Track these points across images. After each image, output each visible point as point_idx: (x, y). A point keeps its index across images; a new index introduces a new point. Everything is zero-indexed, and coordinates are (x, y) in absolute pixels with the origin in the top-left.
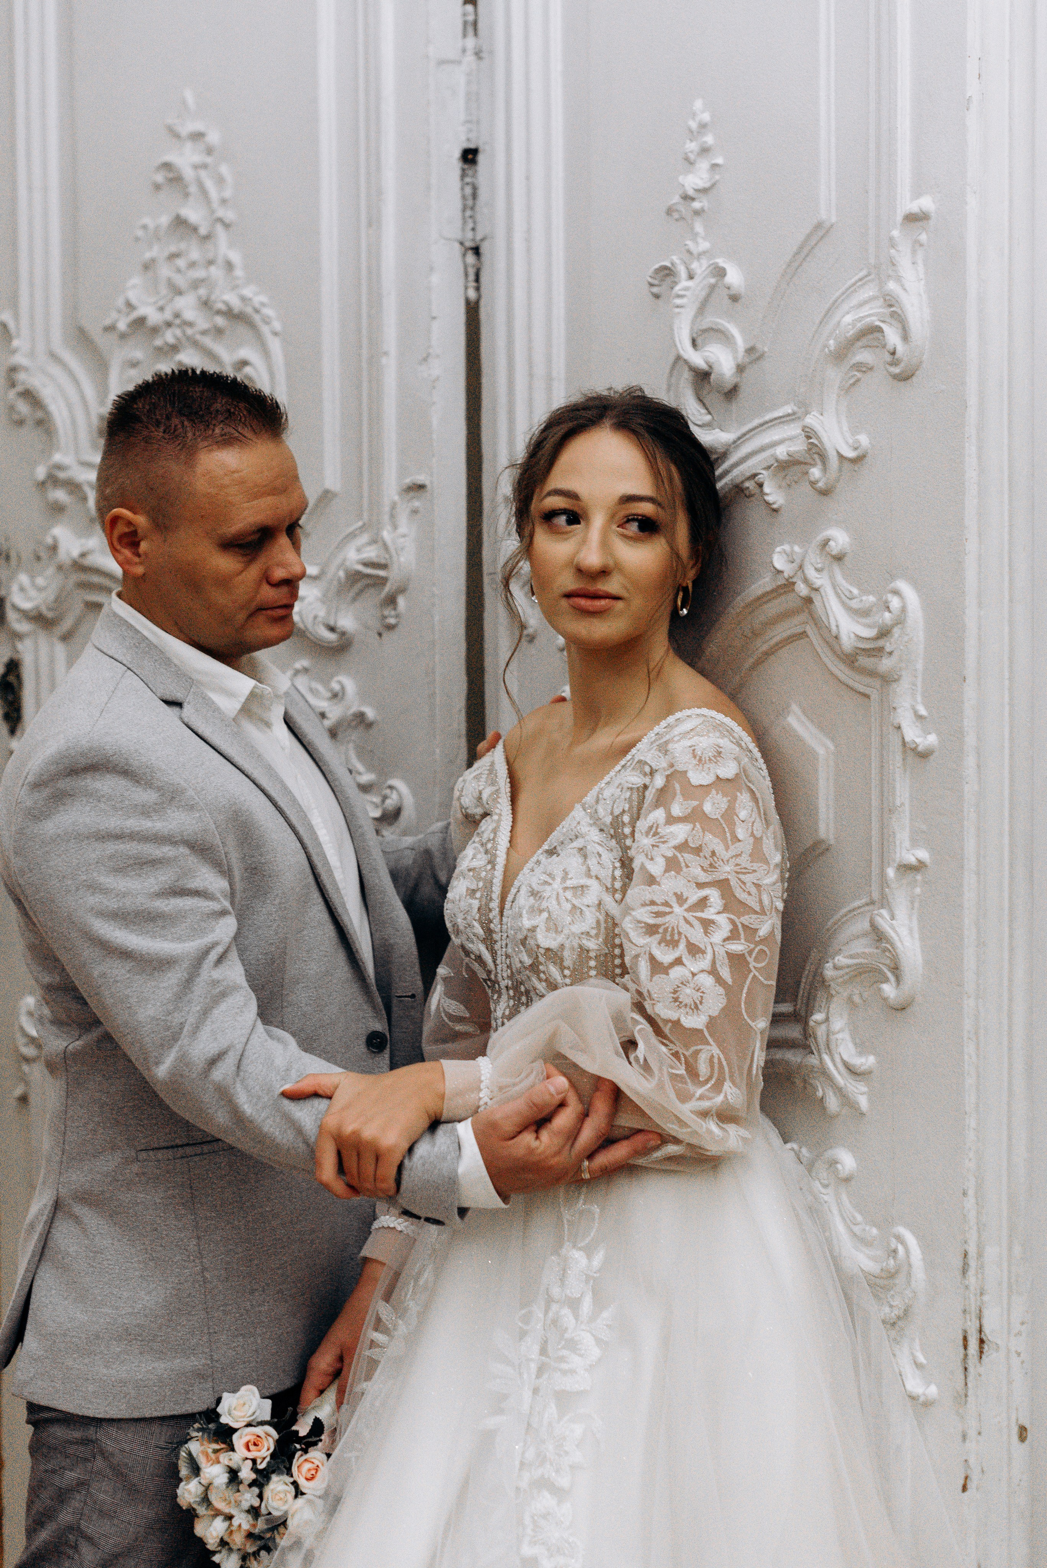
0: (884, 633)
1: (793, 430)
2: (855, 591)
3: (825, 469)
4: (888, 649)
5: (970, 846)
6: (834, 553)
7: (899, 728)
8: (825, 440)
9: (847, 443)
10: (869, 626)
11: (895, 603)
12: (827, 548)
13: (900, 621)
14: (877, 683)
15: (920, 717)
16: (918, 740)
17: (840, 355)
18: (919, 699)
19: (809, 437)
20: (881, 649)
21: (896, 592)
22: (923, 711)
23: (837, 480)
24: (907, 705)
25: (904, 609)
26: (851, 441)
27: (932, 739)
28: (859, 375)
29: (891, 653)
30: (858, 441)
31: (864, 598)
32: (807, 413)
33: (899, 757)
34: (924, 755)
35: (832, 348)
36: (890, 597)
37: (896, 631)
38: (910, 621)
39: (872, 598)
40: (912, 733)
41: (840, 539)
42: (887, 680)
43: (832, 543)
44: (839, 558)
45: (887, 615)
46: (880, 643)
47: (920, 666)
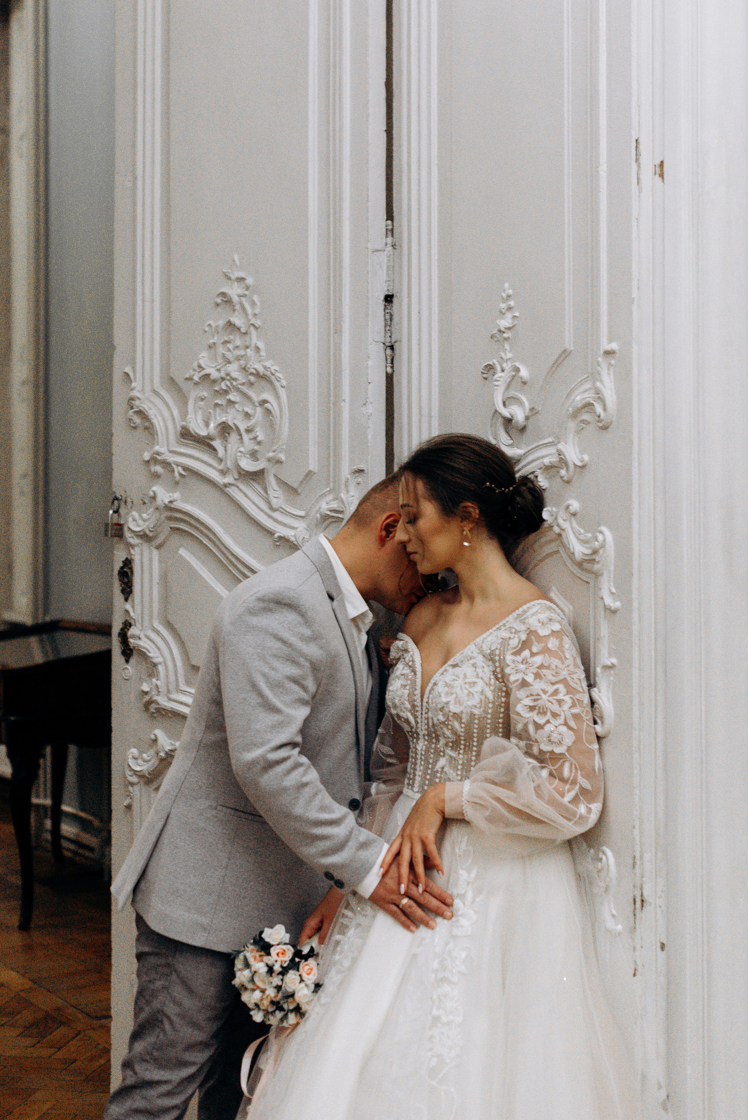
0: (595, 552)
1: (552, 450)
2: (582, 531)
3: (568, 470)
4: (597, 559)
5: (636, 655)
6: (571, 512)
7: (602, 598)
8: (567, 456)
9: (578, 458)
10: (587, 548)
11: (600, 537)
12: (569, 510)
13: (603, 546)
14: (591, 576)
15: (612, 593)
16: (611, 605)
17: (574, 415)
18: (612, 584)
19: (560, 455)
20: (594, 560)
21: (601, 532)
22: (614, 590)
23: (573, 476)
24: (606, 587)
25: (604, 541)
26: (580, 457)
27: (618, 604)
28: (584, 425)
29: (598, 562)
30: (582, 458)
31: (586, 535)
32: (559, 442)
33: (602, 613)
34: (614, 612)
35: (571, 412)
36: (598, 534)
37: (601, 551)
38: (607, 547)
39: (590, 535)
40: (608, 601)
41: (575, 505)
42: (597, 575)
43: (571, 507)
44: (574, 515)
45: (596, 543)
46: (594, 557)
47: (612, 568)
